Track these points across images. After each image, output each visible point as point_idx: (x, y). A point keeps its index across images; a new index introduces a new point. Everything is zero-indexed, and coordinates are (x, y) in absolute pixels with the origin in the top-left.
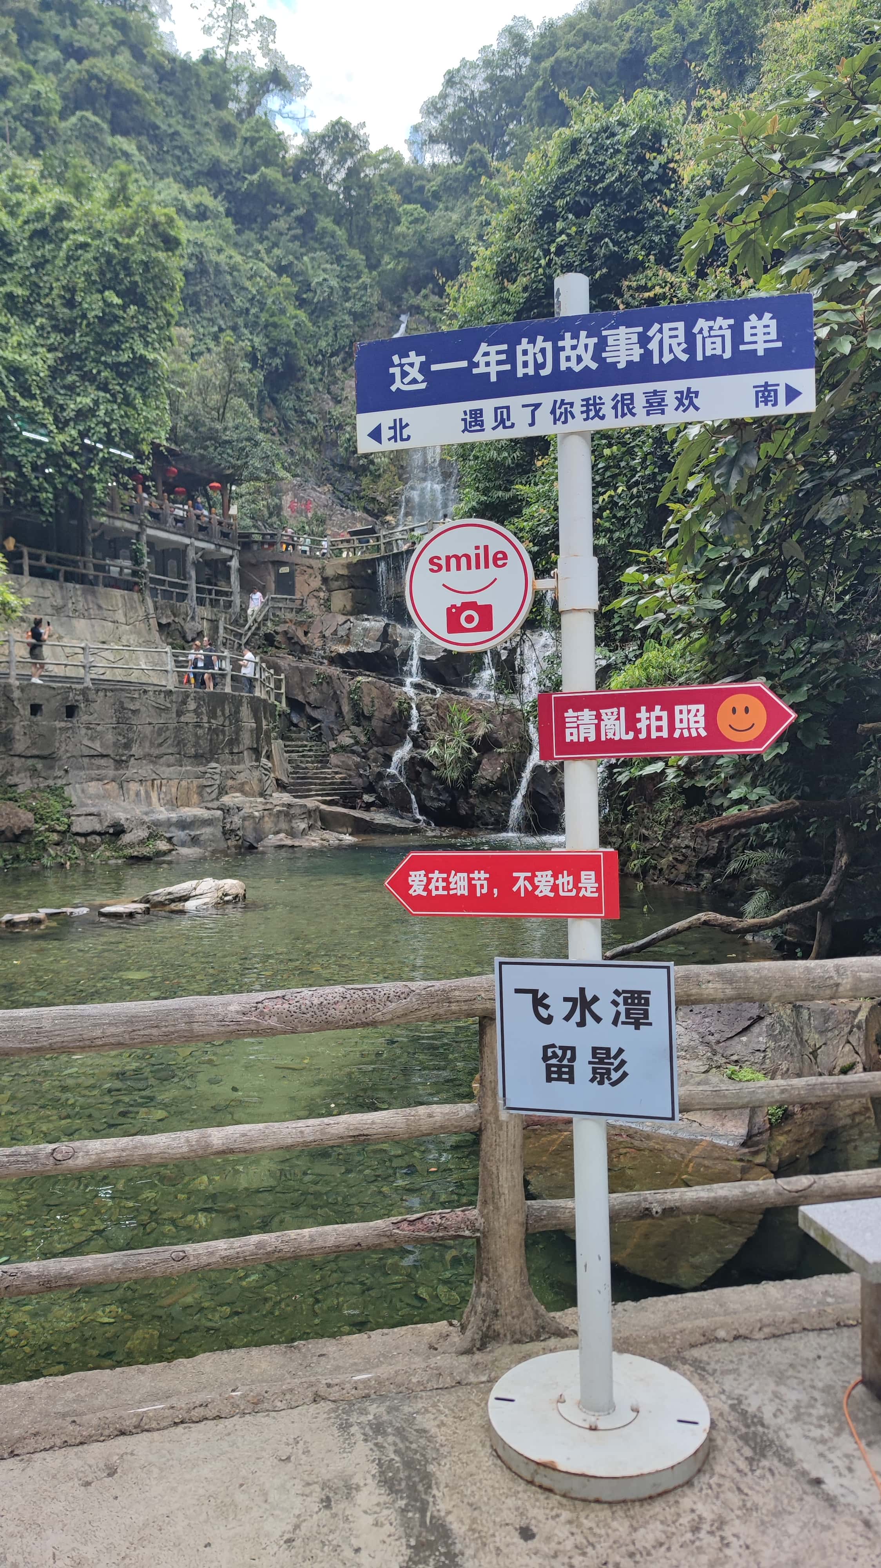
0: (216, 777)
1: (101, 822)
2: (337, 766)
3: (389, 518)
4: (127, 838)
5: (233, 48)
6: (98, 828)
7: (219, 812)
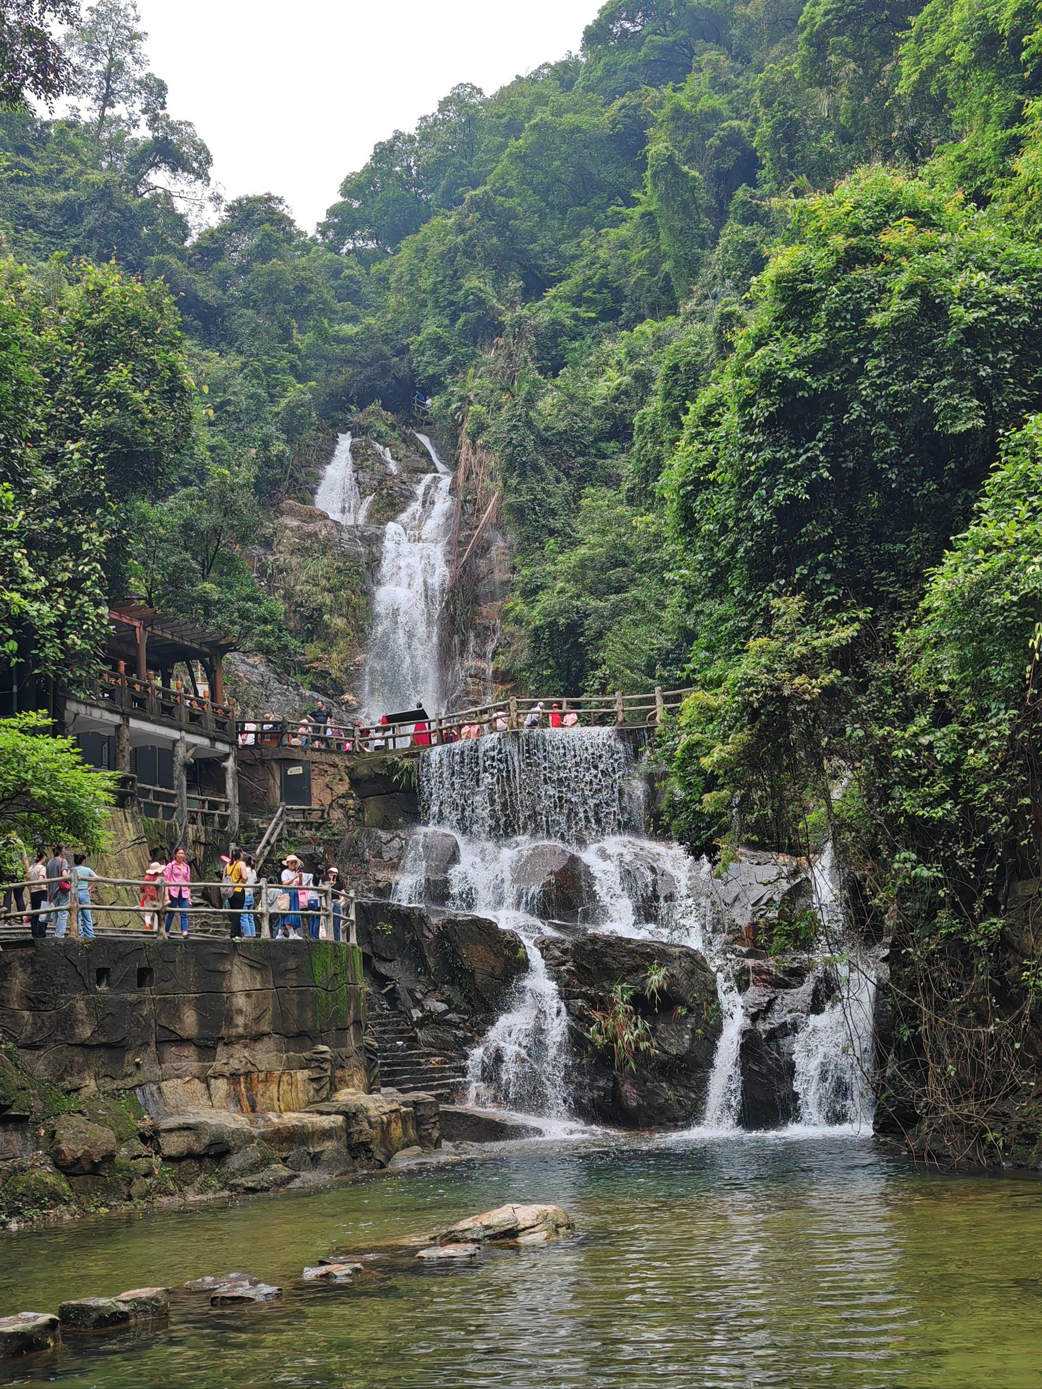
0: (326, 1066)
1: (198, 1139)
2: (430, 1045)
3: (348, 697)
4: (235, 1161)
5: (108, 111)
6: (198, 1148)
7: (340, 1118)
